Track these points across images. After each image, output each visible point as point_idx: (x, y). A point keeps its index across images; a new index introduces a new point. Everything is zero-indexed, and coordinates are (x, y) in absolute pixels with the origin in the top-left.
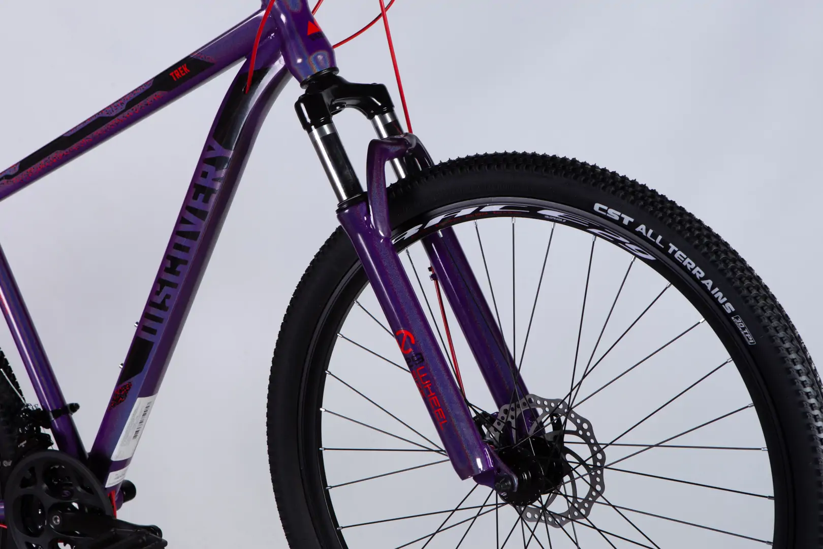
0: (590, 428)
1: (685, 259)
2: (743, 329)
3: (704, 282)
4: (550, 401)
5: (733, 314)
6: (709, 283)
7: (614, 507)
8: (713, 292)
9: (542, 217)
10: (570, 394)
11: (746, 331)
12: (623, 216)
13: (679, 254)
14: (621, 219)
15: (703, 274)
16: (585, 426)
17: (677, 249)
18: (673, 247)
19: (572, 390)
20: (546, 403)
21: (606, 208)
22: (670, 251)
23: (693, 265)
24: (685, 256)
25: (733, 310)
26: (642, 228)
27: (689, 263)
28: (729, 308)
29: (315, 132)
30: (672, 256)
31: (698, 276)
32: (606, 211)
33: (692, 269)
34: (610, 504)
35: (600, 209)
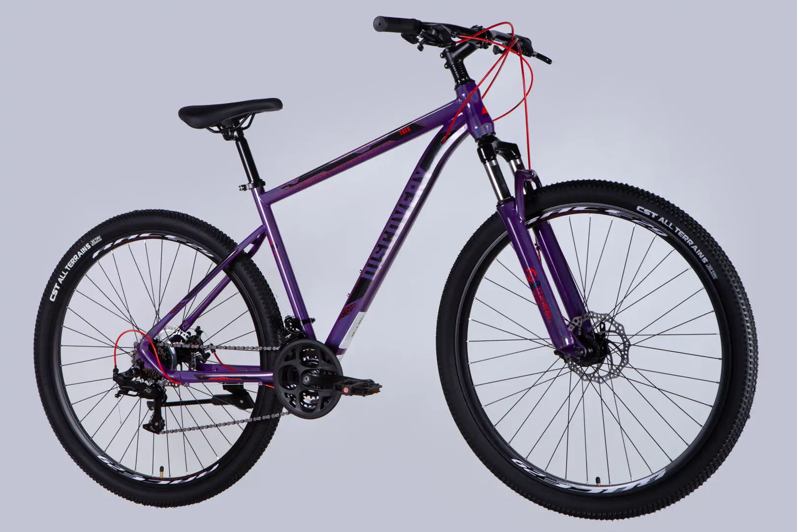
0: (623, 329)
1: (684, 235)
2: (712, 271)
3: (692, 247)
4: (601, 315)
5: (707, 263)
6: (695, 248)
7: (635, 369)
8: (697, 252)
9: (607, 214)
10: (615, 309)
11: (713, 272)
12: (652, 213)
13: (681, 233)
14: (651, 214)
15: (692, 243)
16: (620, 328)
17: (679, 230)
18: (678, 229)
19: (616, 306)
20: (599, 316)
21: (643, 208)
22: (676, 231)
23: (688, 238)
24: (684, 234)
25: (707, 261)
26: (662, 219)
27: (685, 237)
28: (705, 260)
29: (488, 164)
30: (676, 234)
31: (690, 244)
32: (643, 210)
33: (687, 241)
34: (633, 368)
35: (640, 209)
